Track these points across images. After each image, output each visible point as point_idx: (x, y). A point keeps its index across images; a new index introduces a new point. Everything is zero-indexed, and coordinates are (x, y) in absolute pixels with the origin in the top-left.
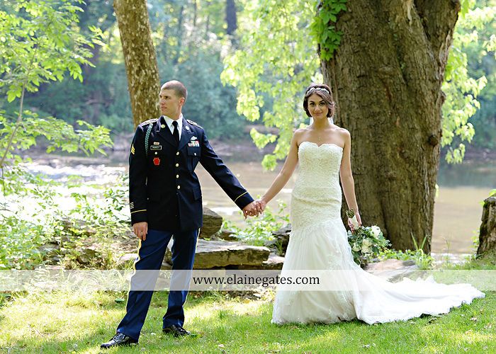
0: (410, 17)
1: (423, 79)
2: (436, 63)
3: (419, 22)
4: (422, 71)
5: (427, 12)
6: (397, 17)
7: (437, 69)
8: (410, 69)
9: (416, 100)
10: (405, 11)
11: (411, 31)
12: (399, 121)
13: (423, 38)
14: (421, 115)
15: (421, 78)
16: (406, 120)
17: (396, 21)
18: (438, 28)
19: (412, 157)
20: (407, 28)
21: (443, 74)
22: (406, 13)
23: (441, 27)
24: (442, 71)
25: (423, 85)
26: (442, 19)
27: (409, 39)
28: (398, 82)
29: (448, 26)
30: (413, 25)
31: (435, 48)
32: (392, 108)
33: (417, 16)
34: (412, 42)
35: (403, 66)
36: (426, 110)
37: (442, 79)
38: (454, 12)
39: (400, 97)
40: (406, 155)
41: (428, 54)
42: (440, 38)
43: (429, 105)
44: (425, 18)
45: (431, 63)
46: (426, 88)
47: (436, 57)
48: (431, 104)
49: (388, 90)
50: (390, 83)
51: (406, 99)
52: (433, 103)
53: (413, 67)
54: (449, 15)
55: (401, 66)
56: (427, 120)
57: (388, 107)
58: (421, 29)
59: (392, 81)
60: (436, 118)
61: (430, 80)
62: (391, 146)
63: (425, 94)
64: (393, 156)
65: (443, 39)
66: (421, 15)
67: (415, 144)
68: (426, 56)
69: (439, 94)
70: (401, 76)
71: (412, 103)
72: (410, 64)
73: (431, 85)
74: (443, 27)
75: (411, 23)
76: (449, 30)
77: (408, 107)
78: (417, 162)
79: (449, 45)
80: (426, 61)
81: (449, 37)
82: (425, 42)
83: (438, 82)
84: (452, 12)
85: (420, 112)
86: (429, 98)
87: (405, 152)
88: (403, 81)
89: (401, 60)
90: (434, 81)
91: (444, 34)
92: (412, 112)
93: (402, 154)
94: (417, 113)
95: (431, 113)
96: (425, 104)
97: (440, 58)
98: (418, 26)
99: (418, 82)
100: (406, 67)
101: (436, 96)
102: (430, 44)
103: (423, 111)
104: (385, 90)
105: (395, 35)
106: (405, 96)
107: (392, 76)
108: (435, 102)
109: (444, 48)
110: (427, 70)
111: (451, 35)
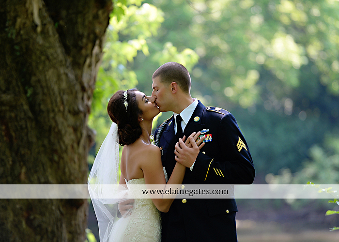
0: (37, 20)
1: (59, 111)
2: (78, 87)
3: (51, 28)
4: (59, 99)
5: (64, 13)
6: (19, 20)
7: (80, 95)
8: (40, 97)
9: (50, 142)
10: (29, 12)
11: (40, 40)
12: (26, 173)
13: (58, 51)
14: (58, 163)
15: (56, 110)
16: (36, 172)
17: (17, 27)
18: (81, 37)
19: (44, 226)
20: (34, 36)
21: (90, 103)
22: (32, 14)
23: (86, 34)
24: (89, 98)
25: (60, 119)
26: (87, 23)
27: (38, 53)
28: (22, 115)
29: (95, 34)
30: (42, 32)
31: (78, 65)
32: (14, 155)
33: (49, 19)
34: (43, 58)
35: (30, 92)
36: (65, 156)
37: (88, 110)
38: (103, 13)
39: (25, 138)
40: (36, 223)
41: (66, 75)
42: (84, 52)
43: (69, 148)
44: (62, 23)
45: (71, 87)
46: (65, 123)
47: (79, 79)
48: (73, 147)
49: (7, 129)
50: (11, 117)
51: (34, 140)
52: (75, 145)
53: (44, 94)
54: (96, 17)
55: (26, 92)
56: (67, 170)
57: (8, 152)
58: (54, 39)
59: (13, 115)
60: (80, 166)
61: (69, 112)
62: (14, 211)
63: (63, 132)
64: (17, 225)
65: (89, 52)
66: (55, 18)
67: (50, 206)
68: (64, 77)
69: (85, 133)
70: (26, 107)
71: (44, 146)
72: (39, 90)
73: (71, 119)
74: (89, 35)
75: (39, 29)
76: (97, 38)
77: (39, 153)
78: (53, 232)
79: (98, 61)
80: (64, 85)
81: (96, 49)
82: (61, 57)
83: (82, 115)
84: (100, 12)
85: (56, 158)
86: (69, 138)
87: (35, 218)
88: (30, 114)
89: (26, 83)
90: (76, 113)
91: (90, 45)
92: (44, 159)
93: (29, 222)
94: (51, 160)
95: (72, 160)
96: (64, 147)
97: (85, 79)
98: (51, 33)
99: (52, 115)
100: (35, 94)
101: (79, 134)
102: (70, 60)
103: (61, 157)
104: (4, 128)
105: (17, 47)
106: (33, 137)
107: (13, 108)
108: (78, 143)
109: (90, 66)
110: (65, 97)
111: (101, 47)
